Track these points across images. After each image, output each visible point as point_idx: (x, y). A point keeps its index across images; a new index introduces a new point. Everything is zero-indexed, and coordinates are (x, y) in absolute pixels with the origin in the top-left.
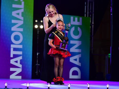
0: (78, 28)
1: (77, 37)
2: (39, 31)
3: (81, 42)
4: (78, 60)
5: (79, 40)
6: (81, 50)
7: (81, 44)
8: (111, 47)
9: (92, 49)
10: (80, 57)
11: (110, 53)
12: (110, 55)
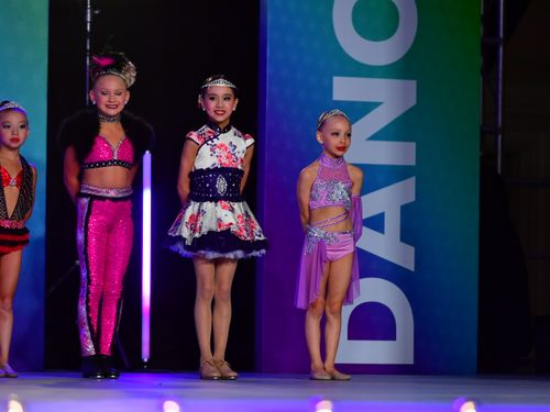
1: (382, 52)
2: (93, 9)
3: (413, 84)
5: (399, 70)
6: (412, 146)
7: (414, 102)
9: (500, 137)
10: (411, 198)
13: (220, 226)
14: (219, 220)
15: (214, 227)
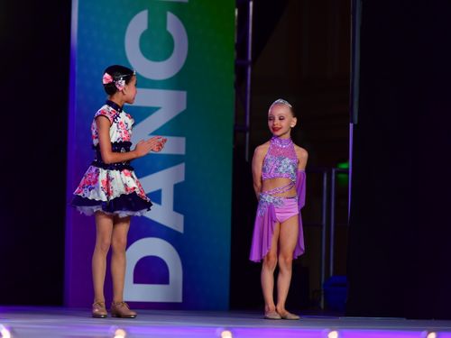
0: (170, 16)
1: (161, 70)
3: (184, 93)
4: (168, 198)
5: (174, 83)
6: (183, 140)
7: (184, 107)
8: (351, 125)
9: (248, 135)
10: (182, 179)
11: (345, 160)
12: (346, 171)
13: (127, 190)
14: (126, 185)
15: (124, 191)
